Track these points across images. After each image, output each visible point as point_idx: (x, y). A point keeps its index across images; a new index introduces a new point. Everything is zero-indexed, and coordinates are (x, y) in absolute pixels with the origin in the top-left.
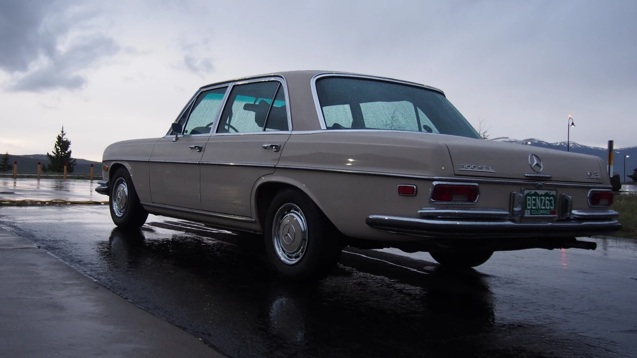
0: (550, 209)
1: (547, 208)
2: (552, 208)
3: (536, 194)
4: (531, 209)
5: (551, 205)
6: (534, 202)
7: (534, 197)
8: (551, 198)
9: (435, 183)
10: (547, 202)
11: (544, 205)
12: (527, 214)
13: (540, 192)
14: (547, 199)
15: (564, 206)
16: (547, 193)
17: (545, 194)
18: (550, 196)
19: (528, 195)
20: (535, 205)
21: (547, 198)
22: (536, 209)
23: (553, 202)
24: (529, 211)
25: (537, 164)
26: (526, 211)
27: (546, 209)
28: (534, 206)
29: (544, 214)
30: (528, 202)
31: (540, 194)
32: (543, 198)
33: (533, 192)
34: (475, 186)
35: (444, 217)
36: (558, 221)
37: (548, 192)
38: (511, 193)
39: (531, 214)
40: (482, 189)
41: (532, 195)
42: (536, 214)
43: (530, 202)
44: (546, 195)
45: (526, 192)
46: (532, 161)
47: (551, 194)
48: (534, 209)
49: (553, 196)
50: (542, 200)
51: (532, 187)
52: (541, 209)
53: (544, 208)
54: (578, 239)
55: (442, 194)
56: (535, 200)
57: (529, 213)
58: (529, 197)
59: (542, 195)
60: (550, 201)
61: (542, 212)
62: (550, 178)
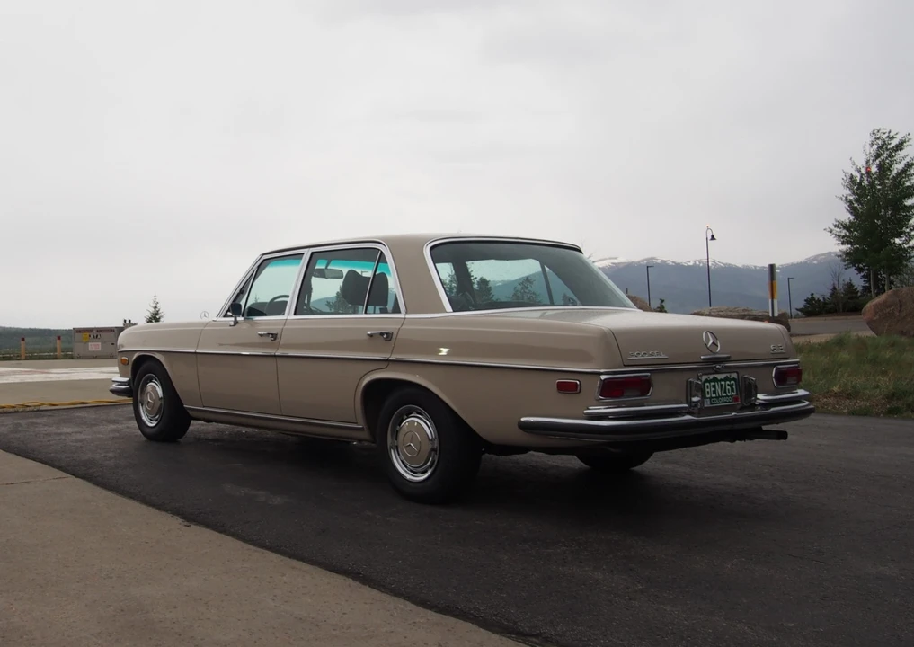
0: (732, 396)
1: (729, 394)
2: (734, 394)
3: (715, 380)
4: (711, 398)
5: (733, 390)
6: (714, 389)
7: (713, 383)
8: (732, 382)
9: (603, 377)
10: (728, 387)
11: (725, 392)
12: (707, 404)
13: (719, 376)
14: (728, 384)
15: (748, 390)
16: (726, 376)
17: (724, 378)
18: (730, 380)
19: (706, 381)
20: (714, 392)
21: (728, 382)
22: (716, 397)
23: (734, 387)
24: (709, 400)
25: (713, 343)
26: (706, 400)
27: (727, 396)
28: (714, 394)
29: (726, 402)
30: (707, 390)
31: (719, 379)
32: (723, 383)
33: (711, 377)
34: (647, 376)
35: (618, 417)
36: (743, 409)
37: (728, 375)
38: (687, 381)
39: (711, 403)
40: (656, 379)
41: (710, 381)
42: (717, 403)
43: (709, 390)
44: (726, 379)
45: (704, 378)
46: (708, 340)
47: (731, 378)
48: (714, 398)
49: (734, 379)
50: (722, 385)
51: (711, 371)
52: (722, 397)
53: (725, 395)
54: (764, 428)
55: (612, 389)
56: (714, 386)
58: (707, 384)
59: (721, 380)
60: (731, 386)
61: (723, 400)
62: (729, 357)
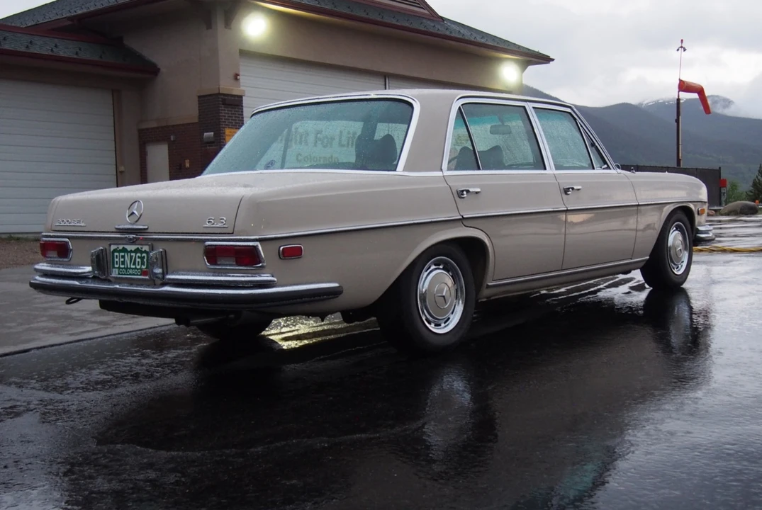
0: (141, 269)
1: (138, 267)
2: (143, 267)
3: (124, 250)
4: (119, 268)
5: (143, 263)
6: (123, 260)
7: (123, 254)
8: (144, 255)
10: (138, 260)
11: (134, 264)
12: (114, 274)
13: (129, 248)
14: (139, 257)
16: (138, 248)
17: (135, 250)
18: (142, 252)
19: (115, 251)
21: (139, 254)
22: (124, 268)
23: (145, 260)
24: (117, 270)
25: (133, 213)
26: (114, 270)
27: (136, 268)
28: (122, 264)
29: (134, 275)
30: (116, 260)
31: (129, 250)
32: (133, 254)
33: (121, 247)
34: (65, 241)
37: (140, 247)
39: (119, 274)
41: (120, 252)
42: (125, 274)
43: (118, 260)
44: (137, 251)
45: (113, 247)
46: (132, 209)
47: (143, 250)
48: (122, 268)
49: (145, 252)
50: (131, 257)
51: (121, 241)
52: (130, 268)
53: (134, 267)
56: (123, 257)
57: (117, 273)
58: (116, 254)
59: (131, 251)
60: (142, 258)
61: (131, 271)
62: (145, 229)
